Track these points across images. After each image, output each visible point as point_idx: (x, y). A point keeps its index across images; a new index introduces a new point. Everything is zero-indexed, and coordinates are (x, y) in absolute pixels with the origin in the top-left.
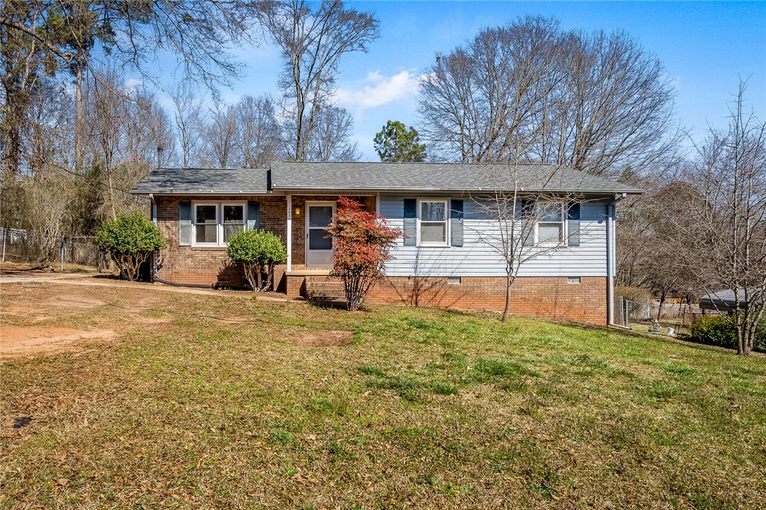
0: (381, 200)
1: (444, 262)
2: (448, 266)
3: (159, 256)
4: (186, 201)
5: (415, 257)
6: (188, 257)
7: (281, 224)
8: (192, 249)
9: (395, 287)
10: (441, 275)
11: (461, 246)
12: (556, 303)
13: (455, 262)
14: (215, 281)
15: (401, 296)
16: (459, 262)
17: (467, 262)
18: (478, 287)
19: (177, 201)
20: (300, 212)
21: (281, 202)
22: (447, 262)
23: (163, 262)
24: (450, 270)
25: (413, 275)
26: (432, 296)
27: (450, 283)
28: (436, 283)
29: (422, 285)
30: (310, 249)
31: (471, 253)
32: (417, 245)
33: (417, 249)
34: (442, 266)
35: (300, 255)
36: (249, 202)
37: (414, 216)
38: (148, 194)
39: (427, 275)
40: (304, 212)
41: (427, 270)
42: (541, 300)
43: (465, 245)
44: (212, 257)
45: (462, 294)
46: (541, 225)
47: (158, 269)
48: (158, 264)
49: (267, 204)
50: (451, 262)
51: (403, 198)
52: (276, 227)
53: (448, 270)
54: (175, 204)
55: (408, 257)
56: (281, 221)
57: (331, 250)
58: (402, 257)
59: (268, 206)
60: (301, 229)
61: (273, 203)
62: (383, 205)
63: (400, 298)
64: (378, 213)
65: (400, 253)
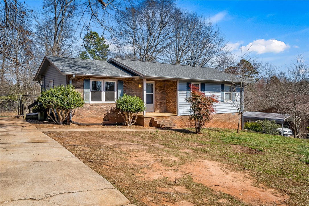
4: (87, 78)
6: (88, 109)
7: (133, 92)
8: (90, 105)
9: (183, 120)
12: (229, 123)
14: (102, 121)
19: (83, 78)
20: (141, 86)
21: (133, 81)
23: (74, 112)
25: (190, 114)
30: (146, 103)
36: (118, 81)
37: (190, 90)
42: (226, 122)
44: (101, 109)
46: (226, 94)
47: (72, 116)
48: (72, 113)
49: (127, 81)
52: (130, 93)
54: (82, 80)
55: (188, 107)
56: (133, 90)
57: (152, 104)
58: (186, 107)
59: (127, 83)
60: (141, 94)
61: (129, 82)
62: (180, 84)
63: (185, 125)
64: (178, 88)
65: (185, 105)
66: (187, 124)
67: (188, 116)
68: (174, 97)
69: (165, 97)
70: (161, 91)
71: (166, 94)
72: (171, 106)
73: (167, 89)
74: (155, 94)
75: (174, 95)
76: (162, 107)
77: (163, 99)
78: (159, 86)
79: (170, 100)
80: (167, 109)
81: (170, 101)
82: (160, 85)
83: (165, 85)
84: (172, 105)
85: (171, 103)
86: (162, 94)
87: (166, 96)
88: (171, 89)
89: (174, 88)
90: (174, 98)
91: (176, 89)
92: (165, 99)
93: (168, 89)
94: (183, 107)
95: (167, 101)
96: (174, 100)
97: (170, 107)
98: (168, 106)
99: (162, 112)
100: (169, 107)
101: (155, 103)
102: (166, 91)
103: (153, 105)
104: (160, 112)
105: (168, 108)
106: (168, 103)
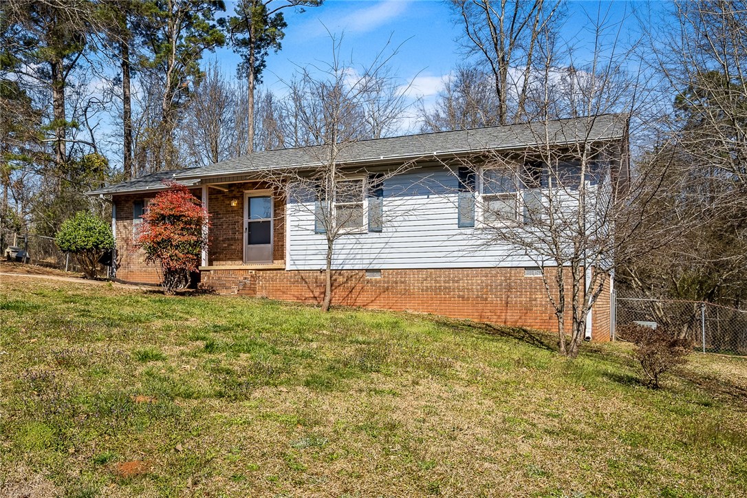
1: (360, 251)
2: (365, 256)
3: (117, 256)
4: (139, 199)
7: (220, 218)
9: (306, 282)
10: (357, 267)
11: (381, 231)
12: (507, 303)
13: (373, 251)
15: (313, 292)
16: (378, 251)
17: (387, 251)
18: (402, 282)
19: (133, 200)
20: (239, 204)
22: (364, 251)
23: (120, 261)
24: (368, 261)
26: (347, 293)
27: (368, 277)
28: (351, 277)
29: (335, 280)
30: (250, 243)
31: (392, 240)
34: (358, 256)
35: (238, 251)
38: (99, 195)
39: (340, 268)
40: (242, 204)
41: (341, 262)
42: (486, 299)
43: (384, 230)
45: (382, 290)
46: (485, 199)
47: (117, 268)
48: (117, 263)
50: (369, 251)
52: (215, 221)
53: (365, 261)
54: (130, 204)
55: (319, 247)
56: (220, 214)
57: (270, 245)
63: (312, 295)
64: (288, 198)
66: (317, 294)
67: (321, 271)
74: (274, 221)
94: (304, 247)
101: (274, 241)
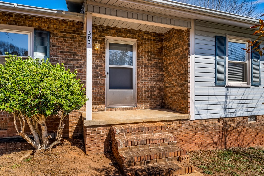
0: (195, 34)
1: (246, 102)
2: (249, 106)
5: (224, 98)
7: (78, 60)
9: (207, 130)
11: (257, 86)
13: (254, 101)
15: (213, 139)
16: (256, 101)
17: (262, 101)
20: (101, 48)
21: (78, 34)
22: (249, 101)
24: (251, 110)
25: (223, 116)
26: (237, 136)
27: (249, 122)
28: (240, 123)
29: (230, 126)
30: (111, 88)
32: (227, 85)
33: (226, 89)
35: (100, 95)
36: (35, 29)
37: (224, 54)
39: (234, 116)
40: (104, 48)
41: (234, 110)
45: (257, 131)
50: (251, 101)
51: (214, 35)
52: (72, 62)
53: (249, 110)
55: (219, 98)
56: (78, 55)
57: (132, 90)
58: (213, 98)
59: (62, 37)
60: (100, 66)
61: (68, 35)
62: (197, 37)
63: (212, 142)
64: (192, 49)
65: (212, 93)
66: (216, 140)
67: (219, 119)
68: (182, 72)
69: (162, 75)
70: (152, 62)
71: (164, 69)
72: (175, 94)
73: (166, 57)
74: (138, 68)
75: (181, 68)
76: (154, 97)
77: (156, 79)
78: (147, 50)
79: (173, 80)
80: (167, 102)
81: (173, 82)
82: (150, 48)
83: (161, 49)
84: (177, 92)
85: (174, 87)
86: (154, 69)
87: (164, 73)
88: (176, 55)
89: (181, 51)
90: (181, 75)
91: (186, 52)
92: (161, 80)
93: (168, 56)
94: (206, 98)
95: (167, 83)
96: (181, 79)
97: (172, 98)
98: (169, 95)
99: (156, 108)
100: (170, 97)
101: (138, 87)
102: (165, 63)
103: (134, 92)
104: (150, 108)
105: (169, 100)
106: (167, 89)
